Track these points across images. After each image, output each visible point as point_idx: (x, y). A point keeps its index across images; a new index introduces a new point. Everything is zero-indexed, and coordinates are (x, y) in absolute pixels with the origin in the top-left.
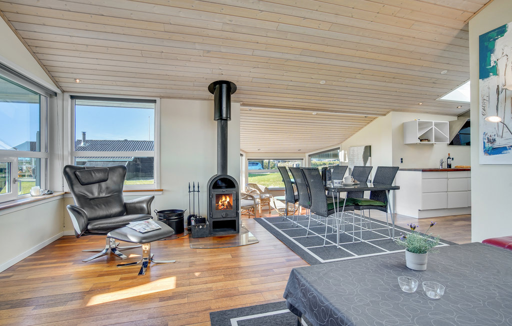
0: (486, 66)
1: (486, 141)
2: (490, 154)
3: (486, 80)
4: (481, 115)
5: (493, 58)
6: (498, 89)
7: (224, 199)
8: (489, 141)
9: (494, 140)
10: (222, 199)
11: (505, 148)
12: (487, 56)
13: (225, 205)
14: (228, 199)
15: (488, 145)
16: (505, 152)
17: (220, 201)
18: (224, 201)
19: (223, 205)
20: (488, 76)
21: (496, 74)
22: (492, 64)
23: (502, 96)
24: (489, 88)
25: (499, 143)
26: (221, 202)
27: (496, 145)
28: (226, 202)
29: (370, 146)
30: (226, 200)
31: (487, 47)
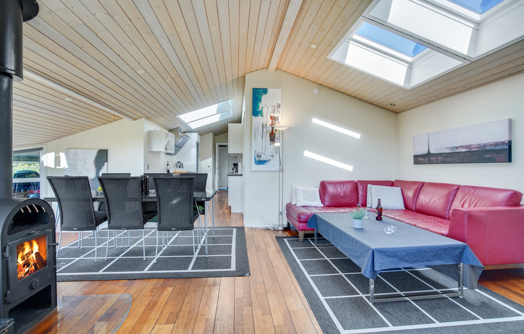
0: (256, 109)
1: (256, 156)
2: (258, 164)
3: (256, 117)
4: (253, 139)
5: (261, 105)
6: (263, 125)
7: (27, 249)
8: (258, 156)
9: (261, 156)
10: (24, 250)
11: (266, 161)
12: (257, 103)
13: (32, 263)
14: (36, 248)
15: (257, 159)
16: (266, 163)
17: (20, 255)
18: (28, 254)
19: (27, 264)
20: (257, 116)
21: (262, 116)
22: (260, 109)
23: (265, 130)
24: (258, 123)
25: (263, 158)
26: (23, 258)
27: (261, 159)
28: (33, 255)
29: (107, 150)
30: (32, 250)
31: (257, 97)
